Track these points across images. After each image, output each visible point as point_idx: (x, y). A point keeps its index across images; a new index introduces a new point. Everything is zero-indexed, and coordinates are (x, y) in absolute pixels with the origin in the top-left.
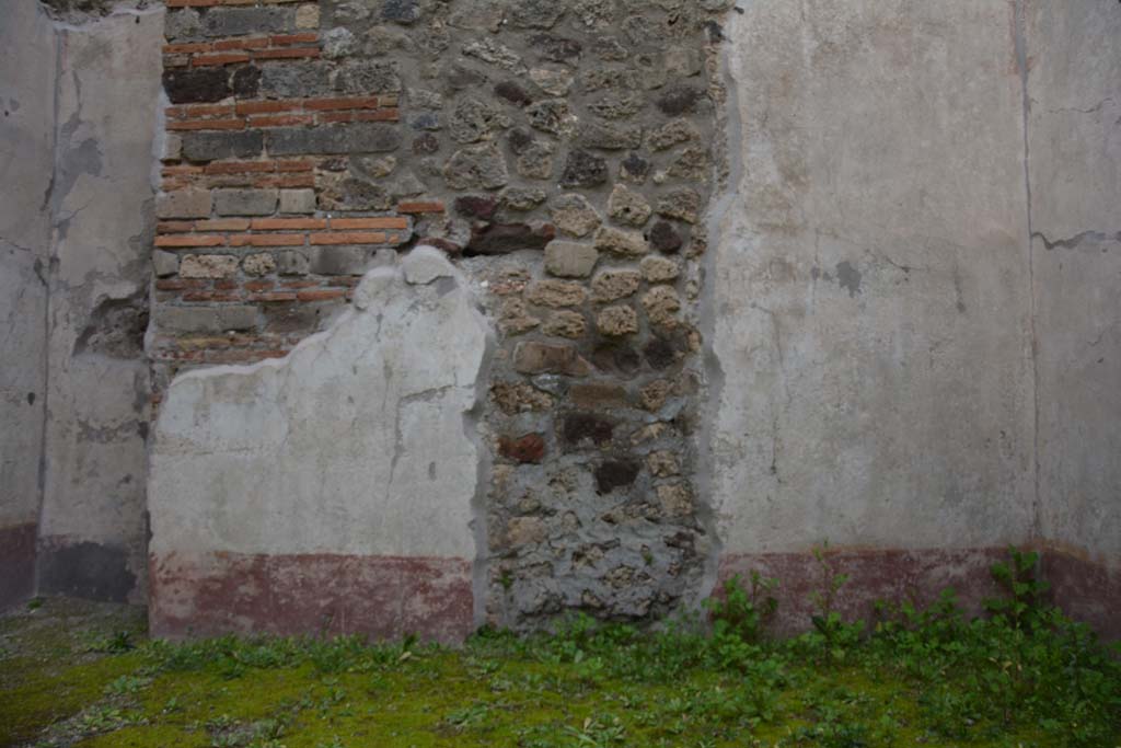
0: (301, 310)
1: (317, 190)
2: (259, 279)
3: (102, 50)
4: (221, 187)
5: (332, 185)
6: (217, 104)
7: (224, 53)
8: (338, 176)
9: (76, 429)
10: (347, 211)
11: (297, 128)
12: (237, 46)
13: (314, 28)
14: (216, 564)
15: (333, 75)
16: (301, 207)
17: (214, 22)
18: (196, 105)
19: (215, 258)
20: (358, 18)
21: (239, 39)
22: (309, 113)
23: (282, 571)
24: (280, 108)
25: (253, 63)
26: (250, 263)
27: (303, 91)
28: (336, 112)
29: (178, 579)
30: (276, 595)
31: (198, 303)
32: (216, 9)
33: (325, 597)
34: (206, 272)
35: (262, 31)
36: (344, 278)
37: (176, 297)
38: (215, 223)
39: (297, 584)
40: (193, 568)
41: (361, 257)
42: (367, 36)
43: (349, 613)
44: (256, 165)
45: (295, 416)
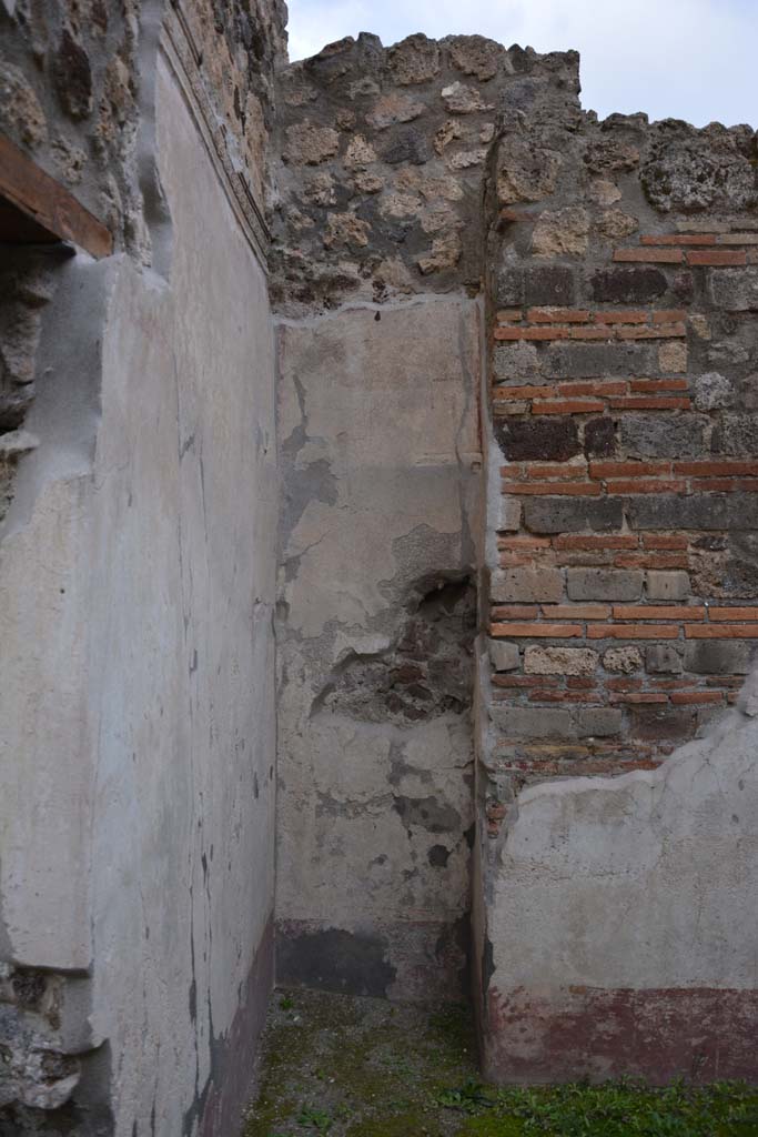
0: (674, 713)
1: (691, 572)
2: (623, 678)
3: (332, 351)
4: (573, 566)
5: (709, 566)
6: (565, 464)
7: (572, 399)
8: (717, 556)
9: (314, 801)
10: (728, 598)
11: (666, 496)
12: (588, 391)
13: (682, 372)
14: (571, 1000)
15: (707, 432)
16: (674, 593)
17: (558, 360)
18: (538, 464)
19: (570, 652)
20: (735, 361)
21: (589, 382)
22: (681, 478)
23: (649, 1007)
24: (646, 471)
25: (606, 413)
26: (612, 659)
27: (673, 452)
28: (713, 478)
29: (526, 1016)
30: (640, 1033)
31: (547, 704)
32: (558, 343)
33: (696, 1036)
34: (558, 668)
35: (619, 374)
36: (725, 677)
37: (519, 695)
38: (565, 608)
39: (664, 1021)
40: (544, 1004)
41: (746, 654)
42: (747, 384)
43: (725, 1053)
44: (617, 540)
45: (671, 837)
